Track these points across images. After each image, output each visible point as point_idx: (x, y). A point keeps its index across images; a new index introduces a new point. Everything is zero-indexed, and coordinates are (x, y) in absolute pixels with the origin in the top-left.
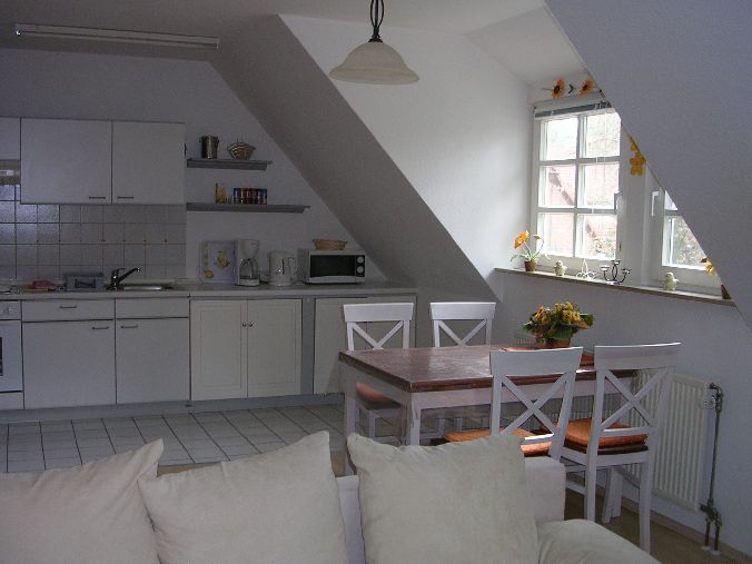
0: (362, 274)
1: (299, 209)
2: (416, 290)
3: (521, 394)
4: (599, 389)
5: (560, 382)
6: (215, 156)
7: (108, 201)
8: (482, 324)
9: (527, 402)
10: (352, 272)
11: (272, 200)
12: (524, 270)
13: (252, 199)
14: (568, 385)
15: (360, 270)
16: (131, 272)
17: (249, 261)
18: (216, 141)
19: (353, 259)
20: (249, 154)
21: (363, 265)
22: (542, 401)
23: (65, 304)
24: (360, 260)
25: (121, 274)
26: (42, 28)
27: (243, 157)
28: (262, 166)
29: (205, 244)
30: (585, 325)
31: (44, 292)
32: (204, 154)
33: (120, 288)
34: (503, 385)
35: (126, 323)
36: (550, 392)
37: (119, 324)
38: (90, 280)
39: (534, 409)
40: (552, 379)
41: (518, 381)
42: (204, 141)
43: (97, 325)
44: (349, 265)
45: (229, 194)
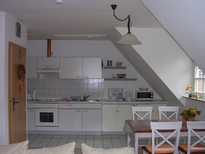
0: (153, 98)
1: (136, 80)
2: (167, 102)
3: (161, 135)
4: (189, 135)
5: (175, 132)
6: (111, 65)
7: (81, 78)
8: (174, 113)
9: (163, 137)
10: (150, 97)
11: (127, 77)
12: (189, 97)
13: (122, 77)
14: (178, 133)
15: (152, 96)
16: (89, 96)
17: (120, 94)
18: (111, 62)
19: (150, 93)
20: (121, 65)
21: (153, 95)
22: (168, 138)
23: (69, 104)
24: (152, 94)
25: (86, 97)
26: (61, 35)
27: (119, 65)
28: (125, 68)
29: (109, 89)
30: (197, 114)
31: (65, 101)
32: (108, 66)
33: (86, 101)
34: (155, 132)
35: (85, 110)
36: (171, 135)
37: (83, 110)
38: (76, 98)
39: (166, 140)
40: (172, 131)
41: (160, 131)
42: (108, 62)
43: (78, 110)
44: (149, 95)
45: (115, 76)
